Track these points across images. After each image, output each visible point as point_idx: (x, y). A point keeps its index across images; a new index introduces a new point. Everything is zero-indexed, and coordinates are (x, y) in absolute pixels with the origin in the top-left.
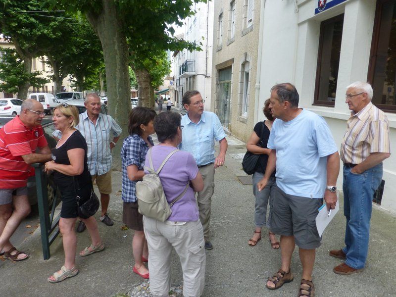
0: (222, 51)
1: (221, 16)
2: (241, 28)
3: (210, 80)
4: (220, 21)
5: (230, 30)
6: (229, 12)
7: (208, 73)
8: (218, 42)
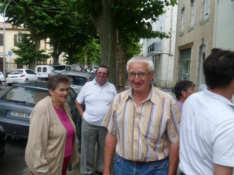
0: (183, 36)
1: (183, 9)
2: (200, 19)
3: (173, 58)
4: (182, 13)
5: (190, 21)
6: (190, 7)
7: (171, 52)
8: (181, 29)
